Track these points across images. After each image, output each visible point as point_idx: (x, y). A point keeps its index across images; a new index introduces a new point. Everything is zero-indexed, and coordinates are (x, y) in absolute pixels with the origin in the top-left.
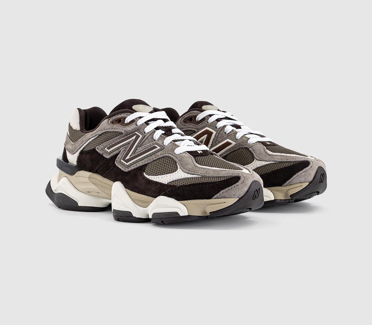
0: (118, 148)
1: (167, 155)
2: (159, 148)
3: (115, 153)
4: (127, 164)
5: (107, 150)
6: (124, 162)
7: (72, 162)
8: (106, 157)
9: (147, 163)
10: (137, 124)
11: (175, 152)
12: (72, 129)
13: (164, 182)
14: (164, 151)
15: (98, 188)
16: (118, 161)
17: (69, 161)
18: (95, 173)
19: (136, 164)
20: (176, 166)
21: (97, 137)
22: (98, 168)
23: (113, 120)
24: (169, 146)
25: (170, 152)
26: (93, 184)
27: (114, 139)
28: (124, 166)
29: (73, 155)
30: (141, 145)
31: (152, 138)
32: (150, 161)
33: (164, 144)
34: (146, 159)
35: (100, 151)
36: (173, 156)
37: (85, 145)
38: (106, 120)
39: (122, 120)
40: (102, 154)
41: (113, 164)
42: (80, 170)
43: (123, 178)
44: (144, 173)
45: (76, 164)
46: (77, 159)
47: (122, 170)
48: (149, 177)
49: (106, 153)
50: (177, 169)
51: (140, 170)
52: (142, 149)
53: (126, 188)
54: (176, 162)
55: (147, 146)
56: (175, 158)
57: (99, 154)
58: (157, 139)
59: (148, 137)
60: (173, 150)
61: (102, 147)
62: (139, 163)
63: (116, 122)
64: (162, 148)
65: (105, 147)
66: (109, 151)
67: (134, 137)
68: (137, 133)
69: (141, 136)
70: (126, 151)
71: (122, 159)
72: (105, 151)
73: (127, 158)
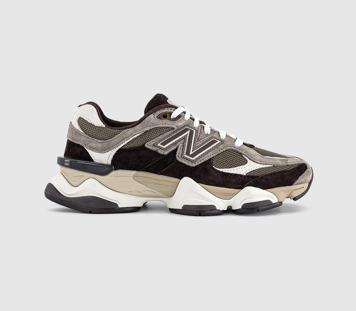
0: (175, 144)
1: (229, 147)
2: (219, 142)
3: (173, 148)
4: (193, 159)
5: (162, 146)
6: (189, 157)
7: (101, 161)
8: (163, 153)
9: (212, 156)
10: (185, 119)
11: (235, 145)
12: (93, 125)
13: (242, 174)
14: (225, 144)
15: (148, 187)
16: (180, 157)
17: (94, 160)
18: (142, 171)
19: (202, 158)
20: (244, 158)
21: (143, 134)
22: (148, 166)
23: (158, 115)
24: (227, 139)
25: (232, 145)
26: (140, 183)
27: (165, 135)
28: (189, 161)
29: (104, 154)
30: (198, 139)
31: (204, 132)
32: (215, 155)
33: (221, 137)
34: (210, 153)
35: (152, 148)
36: (236, 149)
37: (126, 142)
38: (152, 116)
39: (168, 115)
40: (156, 150)
41: (174, 160)
42: (116, 169)
43: (191, 173)
44: (213, 166)
45: (110, 164)
46: (113, 158)
47: (187, 165)
48: (221, 170)
49: (161, 149)
50: (246, 160)
51: (208, 164)
52: (201, 143)
53: (197, 182)
54: (241, 154)
55: (205, 140)
56: (238, 150)
57: (151, 151)
58: (210, 133)
59: (200, 131)
60: (233, 143)
61: (153, 143)
62: (205, 157)
63: (162, 117)
64: (222, 142)
65: (157, 143)
66: (165, 147)
67: (188, 132)
68: (189, 128)
69: (195, 131)
70: (185, 146)
71: (186, 155)
72: (160, 147)
73: (191, 153)
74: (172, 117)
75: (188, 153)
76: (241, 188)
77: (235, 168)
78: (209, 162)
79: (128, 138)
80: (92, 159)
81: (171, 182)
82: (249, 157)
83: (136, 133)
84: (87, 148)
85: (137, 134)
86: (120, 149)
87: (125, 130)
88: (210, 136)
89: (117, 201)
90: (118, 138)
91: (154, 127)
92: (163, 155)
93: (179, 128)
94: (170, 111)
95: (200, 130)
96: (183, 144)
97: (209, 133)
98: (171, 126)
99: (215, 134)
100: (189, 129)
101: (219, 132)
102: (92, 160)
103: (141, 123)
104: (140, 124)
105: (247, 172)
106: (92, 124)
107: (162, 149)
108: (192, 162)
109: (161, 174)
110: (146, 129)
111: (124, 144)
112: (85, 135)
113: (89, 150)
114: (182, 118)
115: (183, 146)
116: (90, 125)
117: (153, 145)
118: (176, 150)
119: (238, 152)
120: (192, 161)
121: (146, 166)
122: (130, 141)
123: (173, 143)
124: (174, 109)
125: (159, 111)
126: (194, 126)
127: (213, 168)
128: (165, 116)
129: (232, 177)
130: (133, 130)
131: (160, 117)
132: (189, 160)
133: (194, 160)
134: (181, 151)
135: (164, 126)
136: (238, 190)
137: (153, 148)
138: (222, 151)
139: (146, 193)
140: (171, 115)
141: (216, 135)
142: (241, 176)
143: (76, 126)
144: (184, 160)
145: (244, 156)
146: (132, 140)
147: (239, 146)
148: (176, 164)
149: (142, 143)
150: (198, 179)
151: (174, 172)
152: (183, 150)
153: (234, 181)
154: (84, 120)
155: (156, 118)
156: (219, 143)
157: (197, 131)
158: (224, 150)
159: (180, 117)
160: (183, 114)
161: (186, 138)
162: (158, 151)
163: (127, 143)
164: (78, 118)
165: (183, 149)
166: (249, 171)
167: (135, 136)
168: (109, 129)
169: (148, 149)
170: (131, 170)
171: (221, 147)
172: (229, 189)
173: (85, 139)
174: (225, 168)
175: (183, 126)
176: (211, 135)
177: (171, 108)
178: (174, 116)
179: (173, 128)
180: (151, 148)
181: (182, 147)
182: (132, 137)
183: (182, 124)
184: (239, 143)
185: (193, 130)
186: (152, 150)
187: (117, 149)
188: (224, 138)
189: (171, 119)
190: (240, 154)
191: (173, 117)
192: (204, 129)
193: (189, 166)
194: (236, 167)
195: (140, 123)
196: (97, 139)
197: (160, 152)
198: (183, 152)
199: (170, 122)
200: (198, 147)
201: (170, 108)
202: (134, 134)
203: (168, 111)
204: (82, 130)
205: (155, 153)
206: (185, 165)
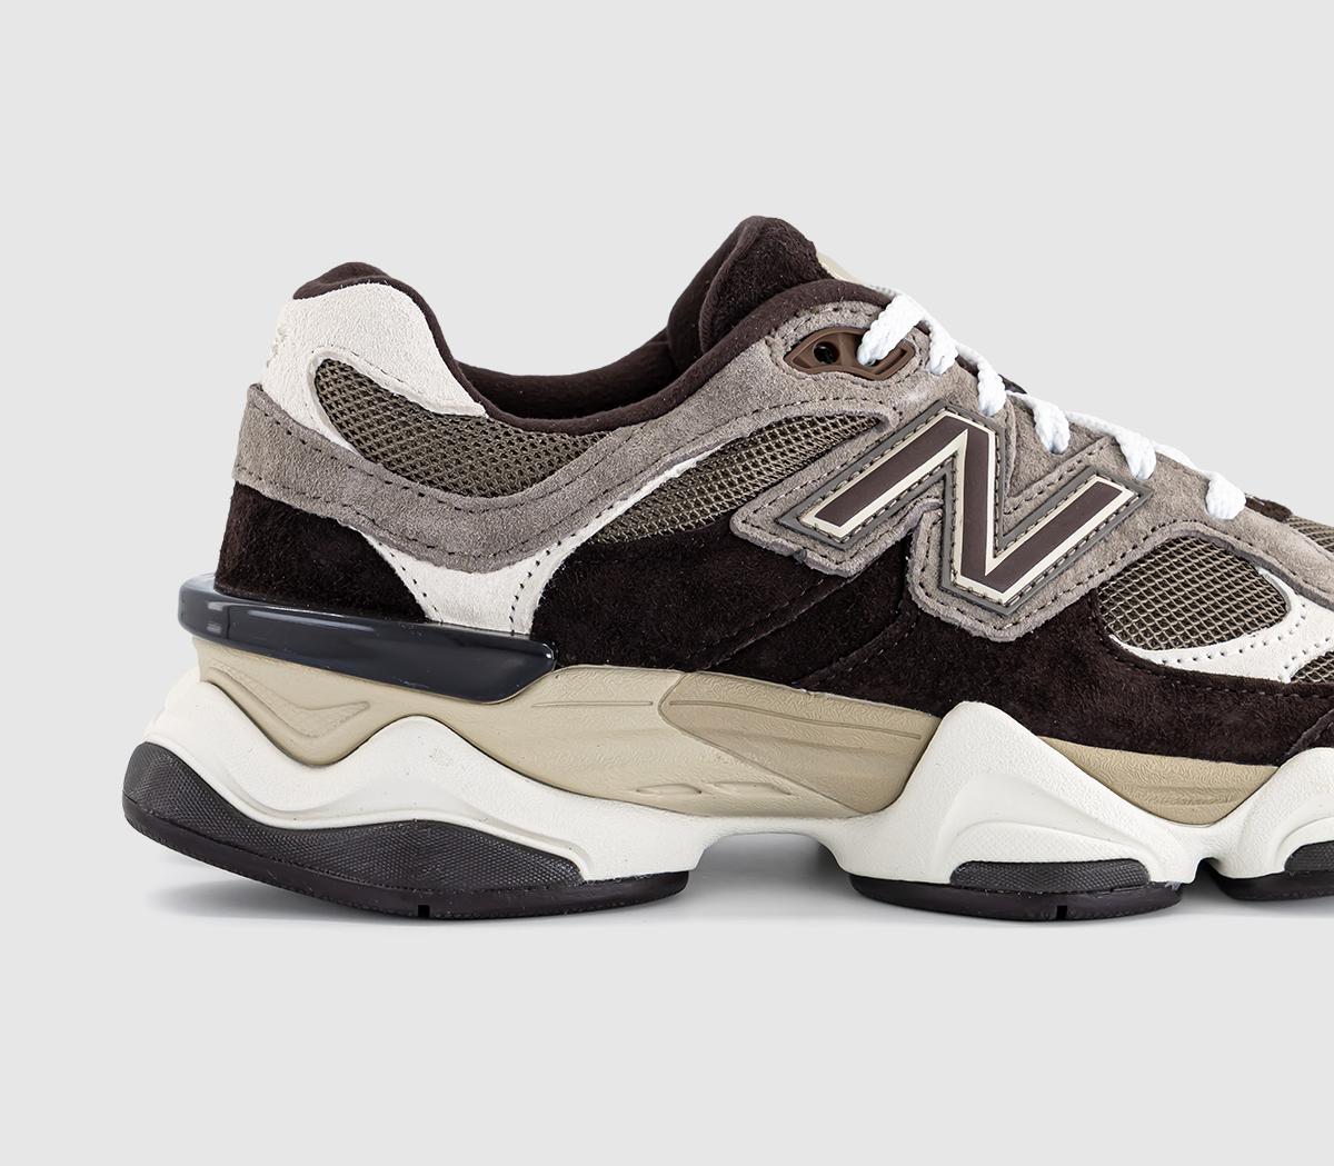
0: (896, 511)
1: (1181, 525)
2: (1126, 495)
3: (886, 539)
4: (1005, 597)
5: (826, 526)
6: (980, 588)
7: (473, 618)
8: (834, 567)
9: (1100, 578)
10: (934, 362)
11: (1211, 507)
12: (416, 408)
13: (1273, 678)
14: (1159, 506)
15: (743, 759)
16: (931, 586)
17: (432, 615)
18: (714, 669)
19: (1049, 593)
20: (1263, 581)
21: (712, 456)
22: (751, 641)
23: (794, 347)
24: (1167, 477)
25: (1193, 512)
26: (699, 738)
27: (834, 461)
28: (984, 608)
29: (489, 575)
30: (1013, 484)
31: (1037, 440)
32: (1112, 571)
33: (1134, 469)
34: (1088, 559)
35: (774, 539)
36: (1216, 533)
37: (621, 508)
38: (760, 348)
39: (843, 346)
40: (798, 552)
41: (896, 608)
42: (562, 662)
43: (997, 682)
44: (1111, 636)
45: (527, 631)
46: (541, 600)
47: (975, 634)
48: (1156, 657)
49: (822, 543)
50: (1279, 597)
51: (1084, 623)
52: (1030, 506)
53: (1037, 732)
54: (1246, 560)
55: (1052, 488)
56: (1230, 539)
57: (766, 555)
58: (1067, 445)
59: (1019, 436)
60: (1198, 500)
61: (775, 511)
62: (1065, 587)
63: (811, 359)
64: (1142, 491)
65: (795, 511)
66: (841, 531)
67: (959, 443)
68: (956, 416)
69: (992, 435)
70: (953, 521)
71: (963, 574)
72: (815, 534)
73: (991, 564)
74: (866, 354)
75: (973, 567)
76: (1277, 758)
77: (1231, 646)
78: (1086, 614)
79: (628, 481)
80: (419, 606)
81: (883, 730)
82: (1292, 575)
83: (678, 454)
84: (382, 541)
85: (685, 458)
86: (583, 545)
87: (612, 438)
88: (1073, 462)
89: (570, 846)
90: (574, 486)
91: (777, 416)
92: (836, 578)
93: (907, 418)
94: (850, 323)
95: (1014, 428)
96: (940, 512)
97: (1063, 446)
98: (870, 409)
99: (1095, 448)
100: (961, 427)
101: (1114, 438)
102: (417, 613)
103: (697, 396)
104: (694, 401)
105: (1294, 668)
106: (407, 402)
107: (827, 541)
108: (1000, 615)
109: (824, 687)
110: (731, 433)
111: (609, 516)
112: (368, 466)
113: (393, 551)
114: (915, 361)
115: (942, 523)
116: (395, 405)
117: (776, 521)
118: (904, 547)
119: (1226, 553)
120: (998, 612)
121: (735, 641)
122: (643, 502)
123: (887, 508)
124: (871, 308)
125: (794, 322)
126: (983, 406)
127: (1114, 650)
128: (828, 352)
129: (1223, 696)
130: (658, 432)
131: (804, 359)
132: (981, 603)
133: (1007, 605)
134: (933, 555)
135: (832, 407)
136: (1263, 770)
137: (780, 540)
138: (1148, 547)
139: (732, 792)
140: (860, 343)
141: (1101, 456)
142: (1269, 687)
143: (307, 412)
144: (957, 603)
145: (1262, 571)
146: (653, 493)
147: (1231, 517)
148: (911, 631)
149: (713, 510)
150: (1041, 716)
151: (902, 677)
152: (943, 546)
153: (1233, 718)
154: (357, 375)
155: (785, 365)
156: (1127, 504)
157: (1002, 434)
158: (1158, 539)
159: (903, 352)
160: (920, 336)
161: (949, 477)
162: (809, 553)
163: (627, 512)
164: (315, 361)
165: (941, 543)
166: (1303, 661)
167: (674, 472)
168: (510, 429)
169: (747, 546)
170: (649, 665)
171: (1141, 521)
172: (1213, 764)
173: (369, 491)
174: (1177, 643)
175: (924, 407)
176: (1078, 457)
177: (856, 305)
178: (876, 348)
179: (878, 421)
180: (764, 538)
181: (936, 531)
182: (653, 477)
183: (924, 395)
184: (1226, 503)
185: (982, 427)
186: (772, 552)
187: (570, 545)
188: (1150, 469)
189: (859, 366)
190: (1241, 559)
191: (872, 354)
192: (1034, 424)
193: (984, 641)
194: (1230, 637)
195: (690, 394)
196: (445, 489)
197: (817, 559)
198: (946, 558)
199: (857, 387)
200: (1022, 524)
201: (846, 304)
202: (668, 459)
203: (842, 323)
204: (346, 437)
205: (792, 565)
206: (962, 633)
